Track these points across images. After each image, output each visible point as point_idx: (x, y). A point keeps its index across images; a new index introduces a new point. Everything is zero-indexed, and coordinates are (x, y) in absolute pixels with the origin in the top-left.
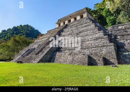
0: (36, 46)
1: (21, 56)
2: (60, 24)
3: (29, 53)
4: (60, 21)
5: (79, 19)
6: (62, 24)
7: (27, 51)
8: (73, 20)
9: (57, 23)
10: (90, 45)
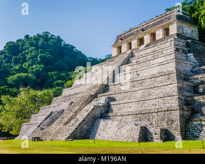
0: (65, 106)
1: (38, 127)
2: (120, 48)
3: (53, 122)
4: (122, 40)
5: (161, 37)
6: (124, 48)
7: (48, 117)
8: (149, 40)
9: (113, 46)
10: (153, 107)
